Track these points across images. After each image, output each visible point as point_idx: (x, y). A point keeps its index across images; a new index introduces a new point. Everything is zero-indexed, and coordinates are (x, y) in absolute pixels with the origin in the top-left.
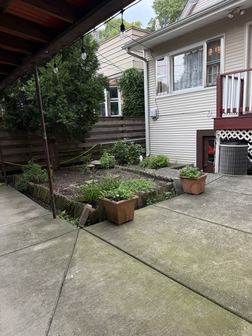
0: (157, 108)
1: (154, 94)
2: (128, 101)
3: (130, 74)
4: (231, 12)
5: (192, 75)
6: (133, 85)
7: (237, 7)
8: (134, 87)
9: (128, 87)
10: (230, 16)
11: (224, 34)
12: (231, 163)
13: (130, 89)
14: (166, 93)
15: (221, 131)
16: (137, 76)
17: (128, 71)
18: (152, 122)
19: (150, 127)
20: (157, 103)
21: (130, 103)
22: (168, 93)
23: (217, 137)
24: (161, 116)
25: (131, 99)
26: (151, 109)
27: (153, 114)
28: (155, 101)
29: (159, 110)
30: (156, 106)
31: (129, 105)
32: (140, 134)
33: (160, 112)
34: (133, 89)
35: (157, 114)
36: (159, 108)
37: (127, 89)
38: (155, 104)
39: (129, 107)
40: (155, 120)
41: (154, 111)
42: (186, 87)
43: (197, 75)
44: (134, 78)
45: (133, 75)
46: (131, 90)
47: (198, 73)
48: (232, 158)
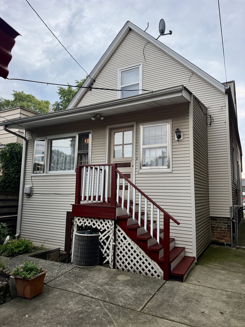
0: (31, 185)
1: (31, 172)
2: (6, 173)
3: (12, 148)
4: (93, 116)
5: (67, 159)
6: (14, 159)
7: (98, 114)
8: (15, 161)
9: (9, 160)
10: (93, 119)
11: (92, 131)
12: (82, 253)
13: (10, 162)
14: (42, 172)
15: (78, 218)
16: (19, 151)
17: (11, 145)
18: (26, 199)
19: (24, 203)
20: (33, 181)
21: (8, 176)
22: (44, 172)
23: (75, 223)
24: (36, 194)
25: (10, 172)
26: (26, 186)
27: (27, 191)
28: (30, 178)
29: (34, 187)
30: (31, 183)
31: (6, 178)
32: (13, 210)
33: (34, 190)
34: (13, 162)
35: (31, 191)
36: (34, 185)
37: (8, 161)
38: (31, 181)
39: (7, 179)
40: (29, 197)
41: (28, 188)
42: (61, 169)
43: (71, 160)
44: (15, 153)
45: (15, 150)
46: (12, 163)
47: (72, 158)
48: (84, 248)
